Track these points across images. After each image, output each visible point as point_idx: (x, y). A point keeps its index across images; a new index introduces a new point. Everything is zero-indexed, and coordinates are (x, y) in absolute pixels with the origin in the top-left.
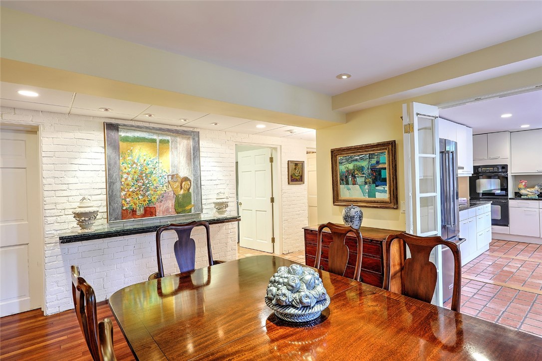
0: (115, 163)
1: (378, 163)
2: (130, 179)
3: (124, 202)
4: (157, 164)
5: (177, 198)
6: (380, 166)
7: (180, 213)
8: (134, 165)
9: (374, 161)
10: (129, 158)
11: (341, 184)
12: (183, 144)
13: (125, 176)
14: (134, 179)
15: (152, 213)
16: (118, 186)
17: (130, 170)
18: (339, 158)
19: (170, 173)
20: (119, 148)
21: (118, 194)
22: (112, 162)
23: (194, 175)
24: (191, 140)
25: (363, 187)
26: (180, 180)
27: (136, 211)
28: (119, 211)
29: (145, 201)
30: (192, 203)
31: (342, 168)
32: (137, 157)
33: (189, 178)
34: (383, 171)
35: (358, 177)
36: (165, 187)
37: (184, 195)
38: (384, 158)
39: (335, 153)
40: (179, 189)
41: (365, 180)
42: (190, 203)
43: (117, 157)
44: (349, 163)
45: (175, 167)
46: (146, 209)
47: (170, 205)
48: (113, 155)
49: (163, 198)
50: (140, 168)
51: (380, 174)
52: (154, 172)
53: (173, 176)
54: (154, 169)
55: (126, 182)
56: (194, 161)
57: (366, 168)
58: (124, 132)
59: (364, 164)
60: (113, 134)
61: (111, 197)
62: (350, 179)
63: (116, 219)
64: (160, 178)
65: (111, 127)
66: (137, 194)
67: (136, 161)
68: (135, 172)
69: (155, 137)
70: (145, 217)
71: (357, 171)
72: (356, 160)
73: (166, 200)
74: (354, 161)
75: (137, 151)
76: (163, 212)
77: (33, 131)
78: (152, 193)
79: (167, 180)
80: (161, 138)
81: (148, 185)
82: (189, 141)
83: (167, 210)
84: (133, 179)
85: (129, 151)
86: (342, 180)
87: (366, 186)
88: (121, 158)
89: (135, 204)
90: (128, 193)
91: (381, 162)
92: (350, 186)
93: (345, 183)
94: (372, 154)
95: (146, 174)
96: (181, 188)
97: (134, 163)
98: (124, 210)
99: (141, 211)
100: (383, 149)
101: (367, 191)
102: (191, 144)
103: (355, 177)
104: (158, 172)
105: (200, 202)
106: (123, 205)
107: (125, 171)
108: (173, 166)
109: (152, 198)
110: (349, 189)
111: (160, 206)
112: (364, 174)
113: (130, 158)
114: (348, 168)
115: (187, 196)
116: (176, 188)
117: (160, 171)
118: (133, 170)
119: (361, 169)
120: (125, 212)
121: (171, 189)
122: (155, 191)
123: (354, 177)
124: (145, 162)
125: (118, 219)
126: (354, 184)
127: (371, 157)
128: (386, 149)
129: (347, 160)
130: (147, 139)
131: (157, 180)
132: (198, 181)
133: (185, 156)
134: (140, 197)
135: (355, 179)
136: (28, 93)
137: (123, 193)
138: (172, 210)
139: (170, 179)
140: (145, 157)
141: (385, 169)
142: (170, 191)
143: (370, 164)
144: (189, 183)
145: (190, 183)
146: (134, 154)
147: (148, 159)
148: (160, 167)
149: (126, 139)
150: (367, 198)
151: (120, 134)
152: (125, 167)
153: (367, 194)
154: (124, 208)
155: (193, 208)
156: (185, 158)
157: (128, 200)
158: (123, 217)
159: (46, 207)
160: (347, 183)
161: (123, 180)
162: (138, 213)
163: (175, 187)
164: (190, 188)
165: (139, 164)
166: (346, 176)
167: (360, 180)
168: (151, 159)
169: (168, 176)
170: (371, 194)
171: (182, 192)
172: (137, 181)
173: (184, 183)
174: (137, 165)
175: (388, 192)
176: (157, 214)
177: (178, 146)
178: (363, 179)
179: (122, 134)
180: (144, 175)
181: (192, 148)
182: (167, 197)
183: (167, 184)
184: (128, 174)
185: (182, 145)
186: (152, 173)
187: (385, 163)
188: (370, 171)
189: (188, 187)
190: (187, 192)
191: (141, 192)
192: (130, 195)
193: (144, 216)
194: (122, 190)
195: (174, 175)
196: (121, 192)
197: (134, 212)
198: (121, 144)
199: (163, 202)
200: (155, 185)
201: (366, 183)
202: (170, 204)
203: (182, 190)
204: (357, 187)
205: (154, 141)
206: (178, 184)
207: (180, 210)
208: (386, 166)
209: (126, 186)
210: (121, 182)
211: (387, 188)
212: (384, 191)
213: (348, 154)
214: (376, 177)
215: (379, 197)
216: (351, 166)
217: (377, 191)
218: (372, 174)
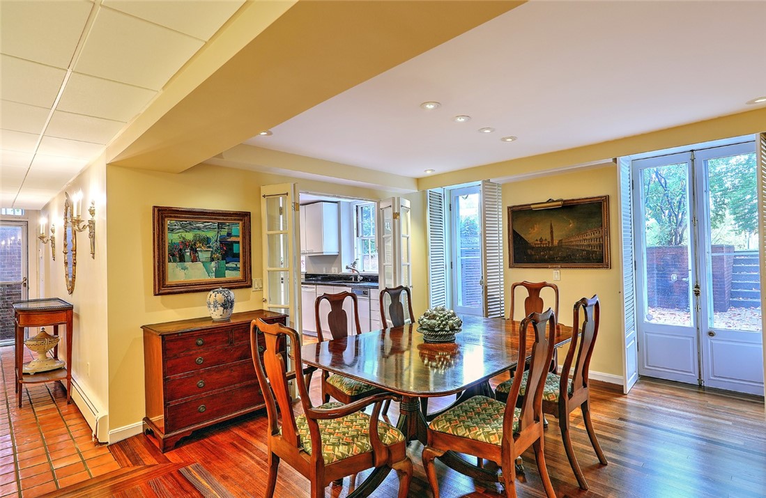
1: (229, 235)
6: (232, 239)
9: (224, 232)
11: (170, 261)
18: (168, 222)
25: (208, 264)
31: (173, 238)
34: (235, 246)
35: (201, 251)
38: (237, 229)
39: (162, 214)
41: (212, 255)
44: (186, 231)
51: (232, 249)
57: (213, 240)
59: (211, 234)
62: (188, 254)
71: (200, 243)
72: (199, 229)
74: (195, 229)
86: (173, 255)
87: (213, 263)
91: (233, 234)
92: (188, 264)
93: (178, 259)
94: (222, 224)
100: (238, 220)
101: (214, 269)
103: (196, 251)
110: (184, 268)
112: (210, 247)
114: (184, 238)
119: (206, 241)
123: (194, 250)
126: (195, 260)
127: (220, 226)
128: (241, 220)
129: (183, 227)
135: (197, 255)
141: (238, 242)
143: (219, 235)
150: (213, 278)
153: (213, 274)
160: (182, 259)
166: (181, 250)
167: (204, 255)
170: (219, 273)
175: (241, 269)
178: (209, 255)
187: (239, 236)
188: (218, 243)
201: (212, 260)
204: (200, 265)
208: (240, 239)
211: (240, 265)
212: (236, 269)
213: (185, 218)
214: (227, 252)
215: (230, 275)
216: (189, 236)
217: (227, 268)
218: (222, 248)
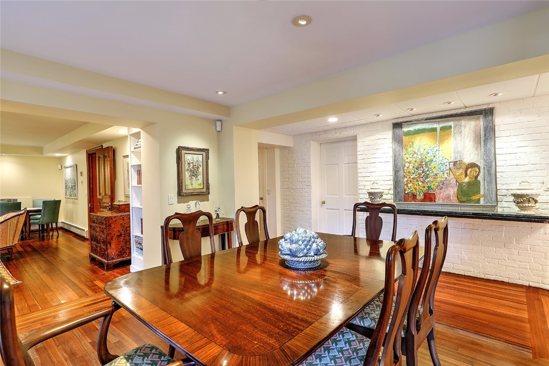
0: (400, 155)
2: (411, 167)
3: (406, 187)
4: (437, 152)
5: (460, 186)
7: (464, 202)
8: (415, 155)
10: (410, 149)
12: (470, 126)
13: (407, 165)
14: (415, 167)
15: (431, 198)
16: (401, 173)
17: (411, 159)
19: (452, 160)
20: (402, 142)
21: (402, 180)
22: (397, 154)
23: (485, 161)
24: (481, 120)
26: (464, 167)
27: (416, 196)
28: (402, 195)
29: (424, 187)
30: (482, 192)
32: (418, 147)
33: (477, 163)
36: (446, 175)
37: (469, 183)
40: (463, 176)
42: (478, 192)
43: (401, 150)
45: (458, 153)
46: (425, 195)
47: (452, 193)
48: (398, 148)
49: (444, 185)
50: (420, 157)
52: (434, 160)
53: (455, 163)
54: (434, 156)
55: (408, 170)
56: (485, 144)
58: (406, 127)
60: (398, 131)
61: (397, 183)
63: (400, 201)
64: (441, 165)
65: (397, 125)
66: (417, 181)
67: (416, 151)
68: (416, 161)
69: (435, 126)
70: (424, 202)
73: (447, 188)
75: (417, 142)
76: (444, 200)
77: (354, 139)
78: (432, 179)
79: (448, 167)
80: (441, 125)
81: (428, 173)
82: (477, 122)
83: (448, 197)
84: (413, 167)
85: (410, 143)
88: (404, 150)
89: (415, 189)
90: (410, 180)
95: (426, 163)
96: (466, 175)
97: (415, 153)
98: (406, 194)
99: (420, 196)
102: (482, 124)
104: (438, 159)
105: (494, 192)
106: (405, 190)
107: (407, 160)
108: (456, 152)
109: (432, 185)
111: (440, 193)
113: (412, 149)
115: (474, 185)
116: (459, 175)
117: (441, 159)
118: (414, 160)
120: (407, 195)
121: (452, 176)
122: (435, 178)
124: (425, 151)
125: (401, 201)
130: (427, 129)
131: (437, 167)
132: (491, 167)
133: (472, 139)
134: (420, 183)
136: (333, 120)
137: (406, 179)
138: (454, 200)
139: (452, 166)
140: (425, 147)
142: (452, 179)
144: (478, 170)
145: (479, 169)
146: (415, 145)
147: (428, 148)
148: (440, 155)
149: (408, 134)
151: (403, 130)
152: (407, 157)
154: (406, 192)
155: (482, 198)
156: (472, 142)
157: (409, 185)
158: (405, 200)
159: (360, 187)
161: (406, 168)
162: (418, 197)
163: (457, 174)
164: (478, 175)
165: (419, 154)
168: (431, 148)
169: (449, 163)
171: (467, 180)
172: (417, 169)
173: (470, 170)
174: (417, 155)
176: (437, 200)
177: (463, 129)
179: (405, 129)
180: (424, 163)
181: (482, 128)
182: (448, 184)
183: (448, 172)
184: (410, 163)
185: (468, 128)
186: (431, 161)
189: (475, 174)
190: (474, 179)
191: (421, 179)
192: (411, 181)
193: (423, 200)
194: (405, 177)
195: (457, 162)
196: (403, 178)
197: (414, 197)
198: (404, 138)
199: (443, 189)
200: (435, 172)
202: (452, 191)
203: (467, 178)
205: (434, 130)
206: (462, 171)
207: (464, 199)
209: (407, 173)
210: (404, 170)
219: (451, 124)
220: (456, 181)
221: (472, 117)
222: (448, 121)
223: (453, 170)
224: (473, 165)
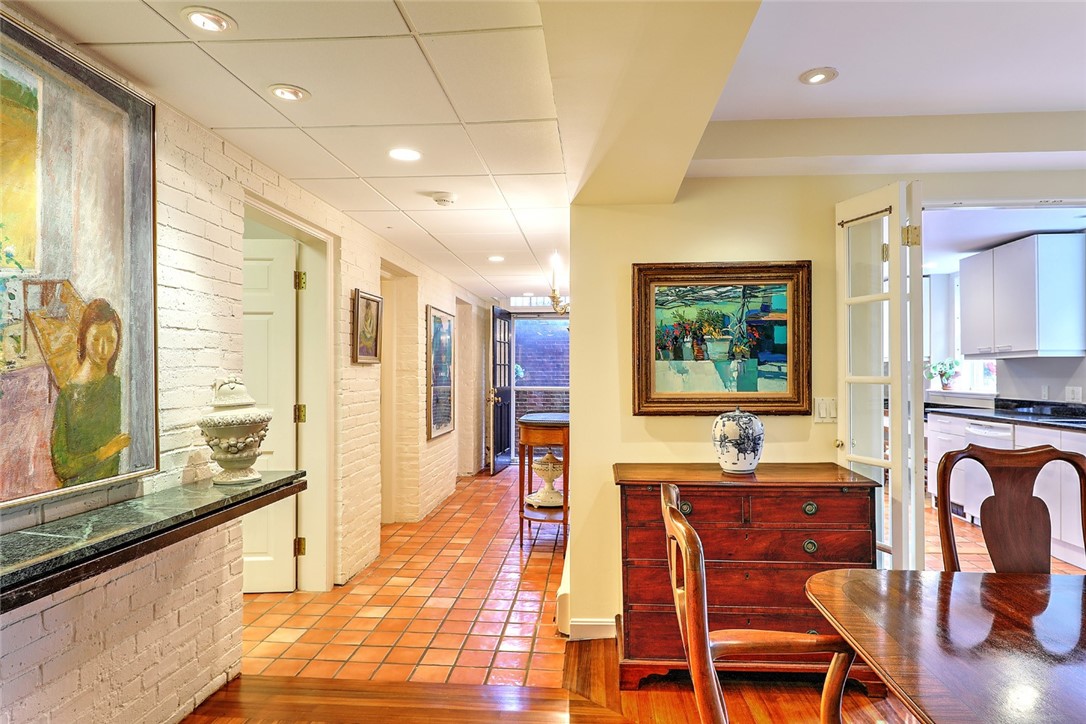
1: (766, 309)
5: (63, 402)
6: (772, 317)
7: (72, 479)
9: (755, 304)
11: (658, 358)
12: (95, 138)
18: (655, 289)
19: (35, 271)
23: (134, 298)
24: (125, 131)
25: (723, 365)
26: (77, 314)
30: (124, 430)
31: (664, 317)
33: (115, 306)
34: (777, 330)
35: (711, 340)
36: (9, 344)
37: (90, 390)
38: (782, 299)
39: (646, 275)
40: (74, 355)
41: (731, 349)
42: (114, 429)
44: (686, 305)
45: (57, 245)
47: (32, 445)
51: (770, 337)
53: (47, 286)
56: (134, 235)
57: (734, 320)
59: (731, 309)
62: (689, 345)
71: (710, 325)
72: (708, 299)
73: (14, 415)
74: (701, 300)
79: (19, 302)
82: (114, 132)
83: (17, 468)
86: (664, 348)
87: (734, 364)
91: (774, 307)
92: (687, 364)
93: (671, 355)
94: (753, 288)
96: (82, 356)
100: (784, 278)
101: (735, 374)
102: (126, 149)
103: (703, 340)
105: (152, 423)
108: (52, 237)
110: (682, 371)
112: (727, 333)
114: (681, 317)
115: (104, 392)
116: (60, 353)
119: (721, 321)
121: (35, 357)
123: (699, 340)
126: (700, 356)
127: (748, 293)
128: (791, 278)
129: (681, 297)
132: (144, 327)
133: (101, 198)
135: (703, 347)
138: (38, 468)
139: (34, 303)
141: (784, 323)
142: (34, 367)
143: (746, 310)
144: (114, 334)
145: (118, 331)
150: (733, 392)
153: (734, 384)
155: (125, 451)
156: (100, 210)
160: (679, 357)
163: (55, 346)
164: (115, 356)
166: (676, 338)
167: (716, 348)
169: (26, 283)
170: (744, 382)
171: (83, 375)
173: (93, 330)
175: (790, 376)
177: (75, 138)
178: (725, 347)
181: (127, 168)
182: (18, 396)
183: (17, 329)
185: (89, 141)
187: (786, 311)
188: (744, 326)
189: (108, 351)
190: (103, 374)
195: (53, 283)
201: (732, 356)
202: (32, 434)
203: (87, 365)
204: (708, 365)
206: (67, 333)
207: (74, 465)
208: (788, 317)
211: (787, 368)
212: (779, 376)
213: (683, 280)
214: (761, 342)
215: (767, 388)
216: (691, 313)
217: (761, 374)
218: (750, 335)
219: (34, 82)
220: (51, 380)
221: (103, 102)
222: (34, 68)
223: (41, 324)
224: (101, 312)
